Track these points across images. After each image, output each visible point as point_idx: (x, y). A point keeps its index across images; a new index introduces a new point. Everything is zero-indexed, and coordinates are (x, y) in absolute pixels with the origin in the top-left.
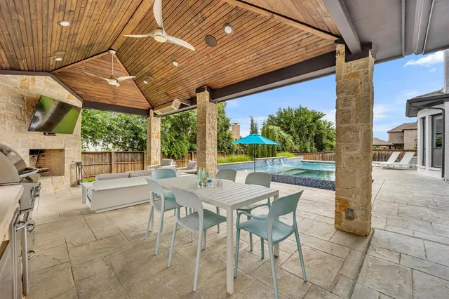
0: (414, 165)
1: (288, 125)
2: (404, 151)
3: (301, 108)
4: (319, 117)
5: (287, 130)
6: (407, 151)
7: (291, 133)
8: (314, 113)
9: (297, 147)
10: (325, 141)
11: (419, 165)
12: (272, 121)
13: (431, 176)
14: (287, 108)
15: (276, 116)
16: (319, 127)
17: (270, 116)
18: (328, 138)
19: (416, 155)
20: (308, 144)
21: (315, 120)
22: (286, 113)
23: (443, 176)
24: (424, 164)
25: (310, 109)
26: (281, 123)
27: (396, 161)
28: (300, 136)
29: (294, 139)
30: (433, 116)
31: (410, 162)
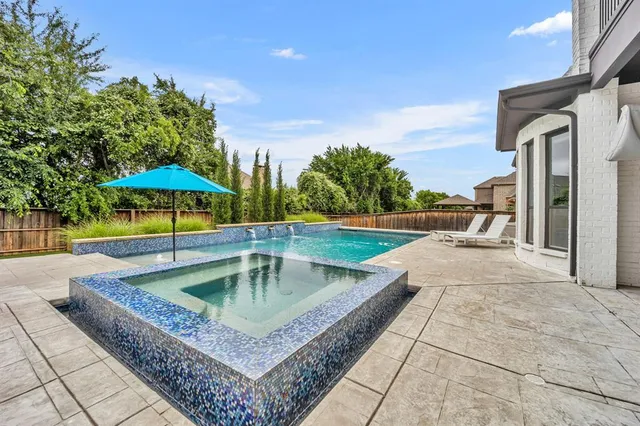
0: (509, 239)
1: (340, 172)
2: (493, 213)
3: (360, 148)
4: (386, 163)
5: (339, 180)
6: (498, 213)
7: (344, 185)
8: (378, 155)
9: (352, 206)
10: (395, 198)
11: (519, 239)
12: (317, 164)
13: (544, 267)
14: (339, 147)
15: (324, 157)
16: (386, 178)
17: (316, 157)
18: (399, 194)
19: (513, 220)
20: (370, 202)
21: (379, 167)
22: (339, 154)
23: (573, 273)
24: (529, 239)
25: (373, 150)
26: (330, 168)
27: (480, 230)
28: (358, 188)
29: (348, 193)
30: (548, 136)
31: (503, 234)
